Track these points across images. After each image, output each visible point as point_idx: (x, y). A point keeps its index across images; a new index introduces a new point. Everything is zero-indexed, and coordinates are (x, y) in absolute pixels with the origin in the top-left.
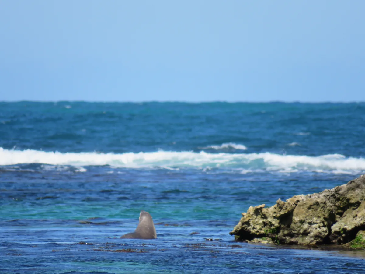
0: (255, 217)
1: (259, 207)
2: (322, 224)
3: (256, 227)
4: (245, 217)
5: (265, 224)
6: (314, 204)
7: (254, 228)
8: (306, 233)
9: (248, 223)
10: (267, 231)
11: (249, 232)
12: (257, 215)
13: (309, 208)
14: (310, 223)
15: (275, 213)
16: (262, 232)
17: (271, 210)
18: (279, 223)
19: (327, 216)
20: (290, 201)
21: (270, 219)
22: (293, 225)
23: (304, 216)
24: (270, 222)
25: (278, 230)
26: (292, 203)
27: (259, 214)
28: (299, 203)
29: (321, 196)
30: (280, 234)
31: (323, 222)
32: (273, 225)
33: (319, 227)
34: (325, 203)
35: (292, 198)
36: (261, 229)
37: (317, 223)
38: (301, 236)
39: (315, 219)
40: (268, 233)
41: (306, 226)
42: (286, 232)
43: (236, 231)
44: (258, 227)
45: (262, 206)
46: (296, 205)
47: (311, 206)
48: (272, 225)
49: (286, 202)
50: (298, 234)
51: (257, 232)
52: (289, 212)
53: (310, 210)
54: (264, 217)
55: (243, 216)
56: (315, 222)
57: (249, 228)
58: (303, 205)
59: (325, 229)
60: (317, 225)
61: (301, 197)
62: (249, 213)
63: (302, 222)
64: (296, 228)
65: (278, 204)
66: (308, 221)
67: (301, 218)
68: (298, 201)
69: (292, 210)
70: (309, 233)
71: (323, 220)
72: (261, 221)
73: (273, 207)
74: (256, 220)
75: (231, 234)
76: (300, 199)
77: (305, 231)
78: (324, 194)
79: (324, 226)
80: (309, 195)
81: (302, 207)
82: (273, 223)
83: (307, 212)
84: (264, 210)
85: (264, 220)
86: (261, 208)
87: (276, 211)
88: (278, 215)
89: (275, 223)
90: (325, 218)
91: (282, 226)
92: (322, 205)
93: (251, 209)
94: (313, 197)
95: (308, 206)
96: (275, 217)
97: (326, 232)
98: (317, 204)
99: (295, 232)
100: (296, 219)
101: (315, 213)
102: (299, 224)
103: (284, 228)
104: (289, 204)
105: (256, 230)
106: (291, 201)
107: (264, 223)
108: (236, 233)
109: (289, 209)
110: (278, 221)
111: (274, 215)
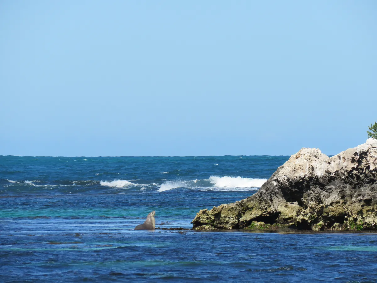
0: (203, 215)
1: (204, 210)
2: (235, 218)
3: (203, 220)
4: (198, 215)
5: (207, 218)
6: (231, 208)
7: (202, 220)
8: (227, 222)
9: (199, 218)
10: (209, 221)
11: (200, 222)
12: (204, 214)
13: (229, 210)
14: (229, 218)
15: (212, 213)
16: (206, 222)
17: (210, 211)
18: (214, 218)
19: (237, 214)
20: (219, 207)
21: (210, 216)
22: (221, 218)
23: (226, 214)
24: (210, 217)
25: (214, 221)
26: (220, 208)
27: (205, 214)
28: (224, 208)
29: (234, 204)
30: (215, 223)
31: (235, 217)
32: (212, 219)
33: (234, 219)
34: (236, 208)
35: (220, 206)
36: (205, 221)
37: (232, 218)
38: (225, 224)
39: (231, 216)
40: (209, 222)
41: (227, 219)
42: (218, 222)
43: (194, 222)
44: (204, 220)
45: (206, 209)
46: (223, 209)
47: (230, 209)
48: (211, 219)
49: (218, 208)
50: (223, 223)
51: (204, 222)
52: (219, 212)
53: (229, 211)
54: (207, 215)
55: (197, 214)
56: (232, 217)
57: (200, 220)
58: (226, 209)
59: (236, 220)
60: (233, 218)
61: (225, 205)
62: (200, 213)
63: (225, 217)
64: (222, 220)
65: (214, 209)
66: (228, 217)
67: (225, 215)
68: (223, 207)
69: (221, 212)
70: (229, 222)
71: (236, 216)
72: (206, 217)
73: (211, 210)
74: (203, 216)
75: (191, 223)
76: (224, 206)
77: (227, 221)
78: (236, 204)
79: (236, 219)
80: (229, 204)
81: (225, 210)
82: (212, 217)
83: (228, 212)
84: (207, 212)
85: (207, 216)
86: (206, 211)
87: (213, 212)
88: (214, 214)
89: (213, 217)
90: (236, 215)
91: (216, 219)
92: (235, 209)
93: (201, 211)
94: (231, 205)
95: (228, 209)
96: (212, 215)
97: (237, 221)
98: (232, 208)
99: (222, 222)
100: (222, 215)
101: (231, 212)
102: (224, 218)
103: (217, 220)
104: (219, 208)
105: (203, 221)
106: (220, 207)
107: (207, 217)
108: (194, 223)
109: (219, 211)
110: (214, 217)
111: (212, 214)
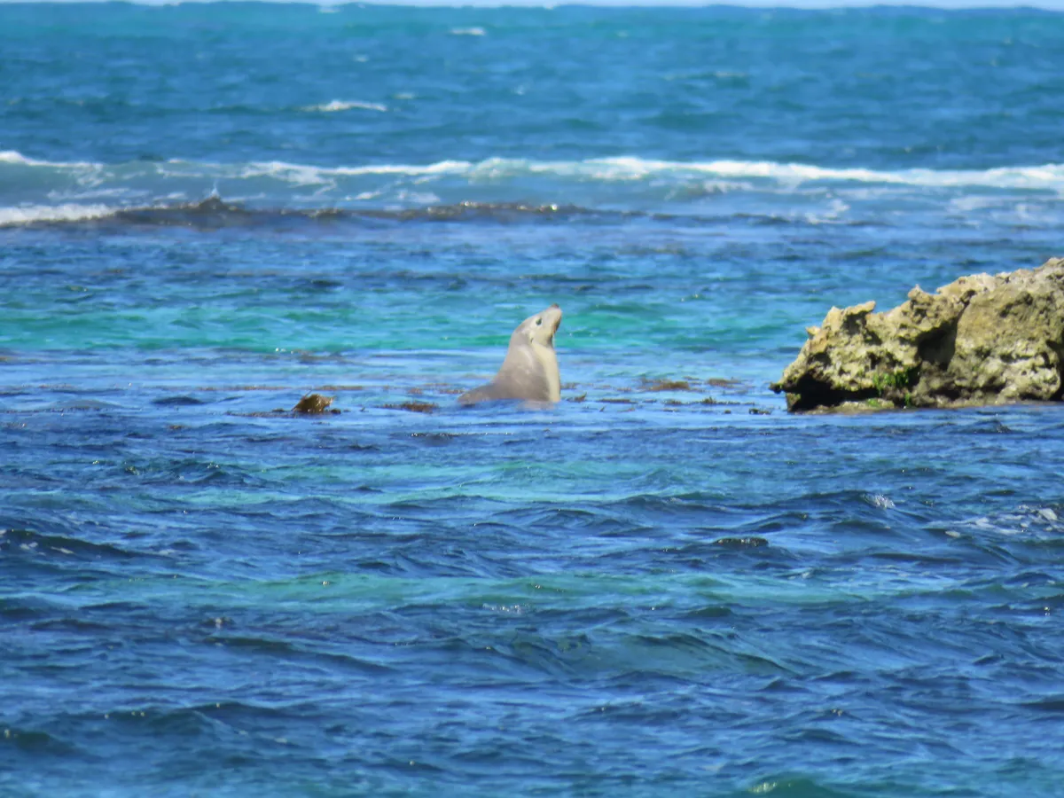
0: (845, 339)
1: (856, 310)
2: (1041, 360)
3: (847, 368)
4: (816, 339)
5: (874, 360)
6: (1018, 303)
7: (841, 372)
8: (994, 387)
9: (824, 358)
10: (880, 379)
11: (827, 383)
12: (851, 334)
13: (1004, 314)
14: (1007, 358)
15: (903, 326)
16: (867, 383)
17: (891, 320)
18: (916, 358)
19: (1055, 335)
20: (948, 293)
21: (888, 346)
22: (955, 363)
23: (990, 335)
24: (890, 355)
25: (911, 377)
26: (954, 299)
27: (859, 332)
28: (973, 299)
29: (1037, 276)
30: (920, 388)
31: (1045, 355)
32: (900, 363)
33: (1034, 368)
34: (1050, 299)
35: (954, 285)
36: (861, 375)
37: (1027, 358)
38: (979, 393)
39: (1020, 346)
40: (883, 385)
41: (993, 365)
42: (936, 384)
43: (790, 381)
44: (855, 369)
45: (867, 306)
46: (967, 304)
47: (1009, 306)
48: (894, 362)
49: (936, 297)
50: (971, 390)
51: (852, 382)
52: (944, 324)
53: (1007, 320)
54: (874, 339)
55: (811, 336)
56: (1022, 353)
57: (829, 370)
58: (986, 304)
59: (1050, 374)
60: (1028, 363)
61: (980, 281)
62: (829, 328)
63: (983, 354)
64: (964, 371)
65: (914, 302)
66: (999, 351)
67: (980, 341)
68: (971, 293)
69: (955, 320)
70: (1003, 386)
71: (1046, 348)
72: (863, 351)
73: (897, 310)
74: (849, 349)
75: (777, 389)
76: (978, 287)
77: (993, 379)
78: (1047, 271)
79: (1048, 366)
80: (1004, 275)
81: (982, 311)
82: (899, 355)
83: (998, 324)
84: (872, 321)
85: (874, 349)
86: (863, 315)
87: (907, 321)
88: (914, 334)
89: (906, 356)
90: (1049, 343)
91: (925, 365)
92: (1041, 304)
93: (835, 317)
94: (1015, 282)
95: (1000, 306)
96: (903, 341)
97: (1053, 382)
98: (1028, 300)
99: (964, 383)
100: (965, 344)
101: (1021, 327)
102: (974, 360)
103: (930, 373)
104: (945, 301)
105: (848, 378)
106: (952, 292)
107: (872, 356)
108: (790, 387)
109: (946, 315)
110: (913, 351)
111: (903, 333)
